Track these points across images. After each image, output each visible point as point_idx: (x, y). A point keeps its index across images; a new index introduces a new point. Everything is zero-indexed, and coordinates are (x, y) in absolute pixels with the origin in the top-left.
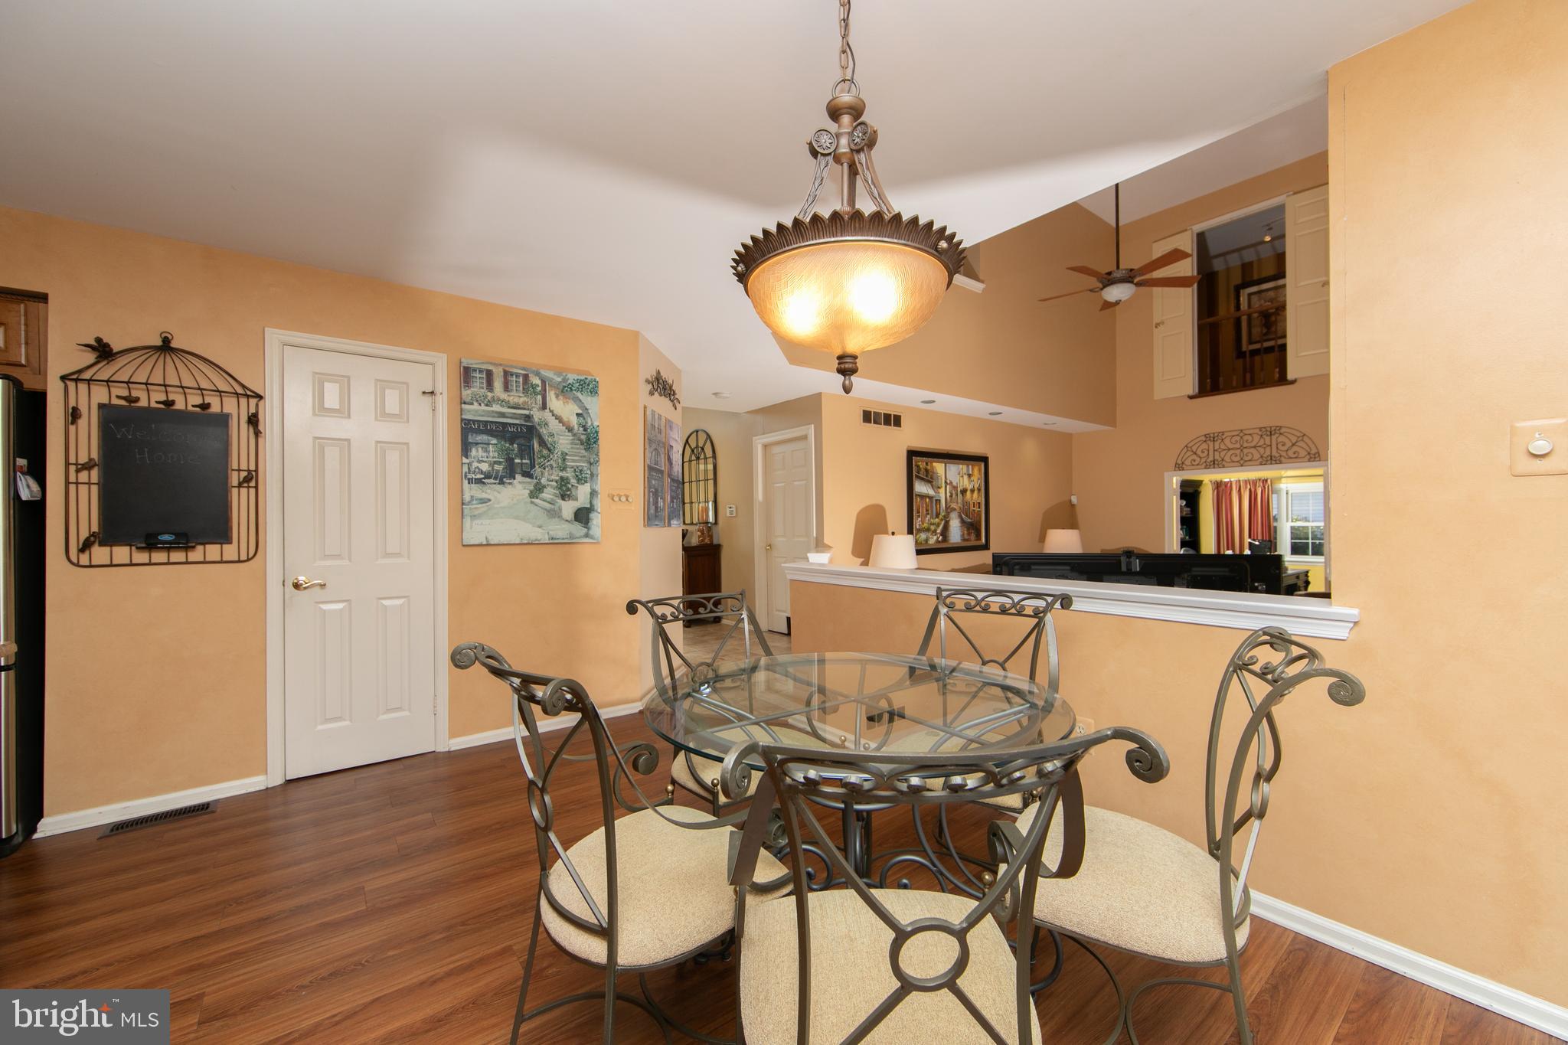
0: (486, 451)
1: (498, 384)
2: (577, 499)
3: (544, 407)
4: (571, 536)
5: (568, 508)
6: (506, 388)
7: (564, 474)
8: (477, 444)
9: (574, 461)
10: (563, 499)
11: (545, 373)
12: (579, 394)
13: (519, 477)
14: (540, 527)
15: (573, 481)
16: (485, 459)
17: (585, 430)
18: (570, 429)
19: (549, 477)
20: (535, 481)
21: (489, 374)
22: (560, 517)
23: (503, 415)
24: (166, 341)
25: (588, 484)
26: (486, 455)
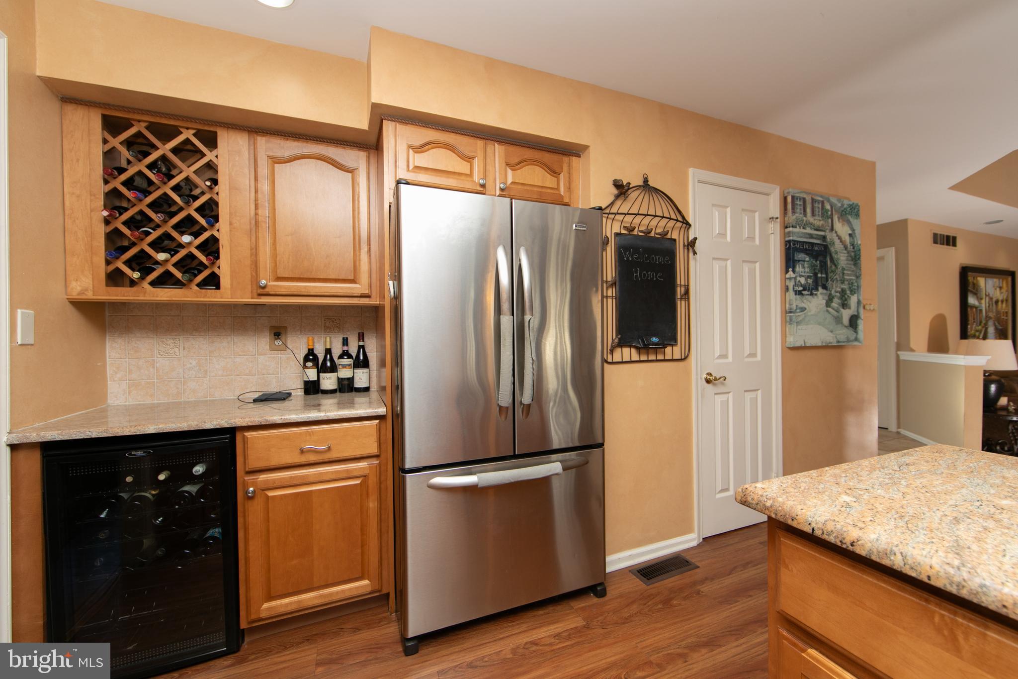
0: (804, 267)
1: (809, 210)
2: (850, 308)
3: (832, 229)
4: (848, 340)
5: (846, 314)
6: (813, 214)
7: (844, 286)
8: (799, 261)
9: (848, 275)
10: (843, 308)
11: (834, 200)
12: (850, 217)
13: (820, 289)
14: (832, 332)
15: (848, 292)
16: (803, 274)
17: (853, 248)
18: (846, 248)
19: (836, 288)
20: (829, 292)
21: (804, 200)
22: (842, 323)
23: (811, 236)
24: (646, 181)
25: (856, 295)
26: (803, 271)
